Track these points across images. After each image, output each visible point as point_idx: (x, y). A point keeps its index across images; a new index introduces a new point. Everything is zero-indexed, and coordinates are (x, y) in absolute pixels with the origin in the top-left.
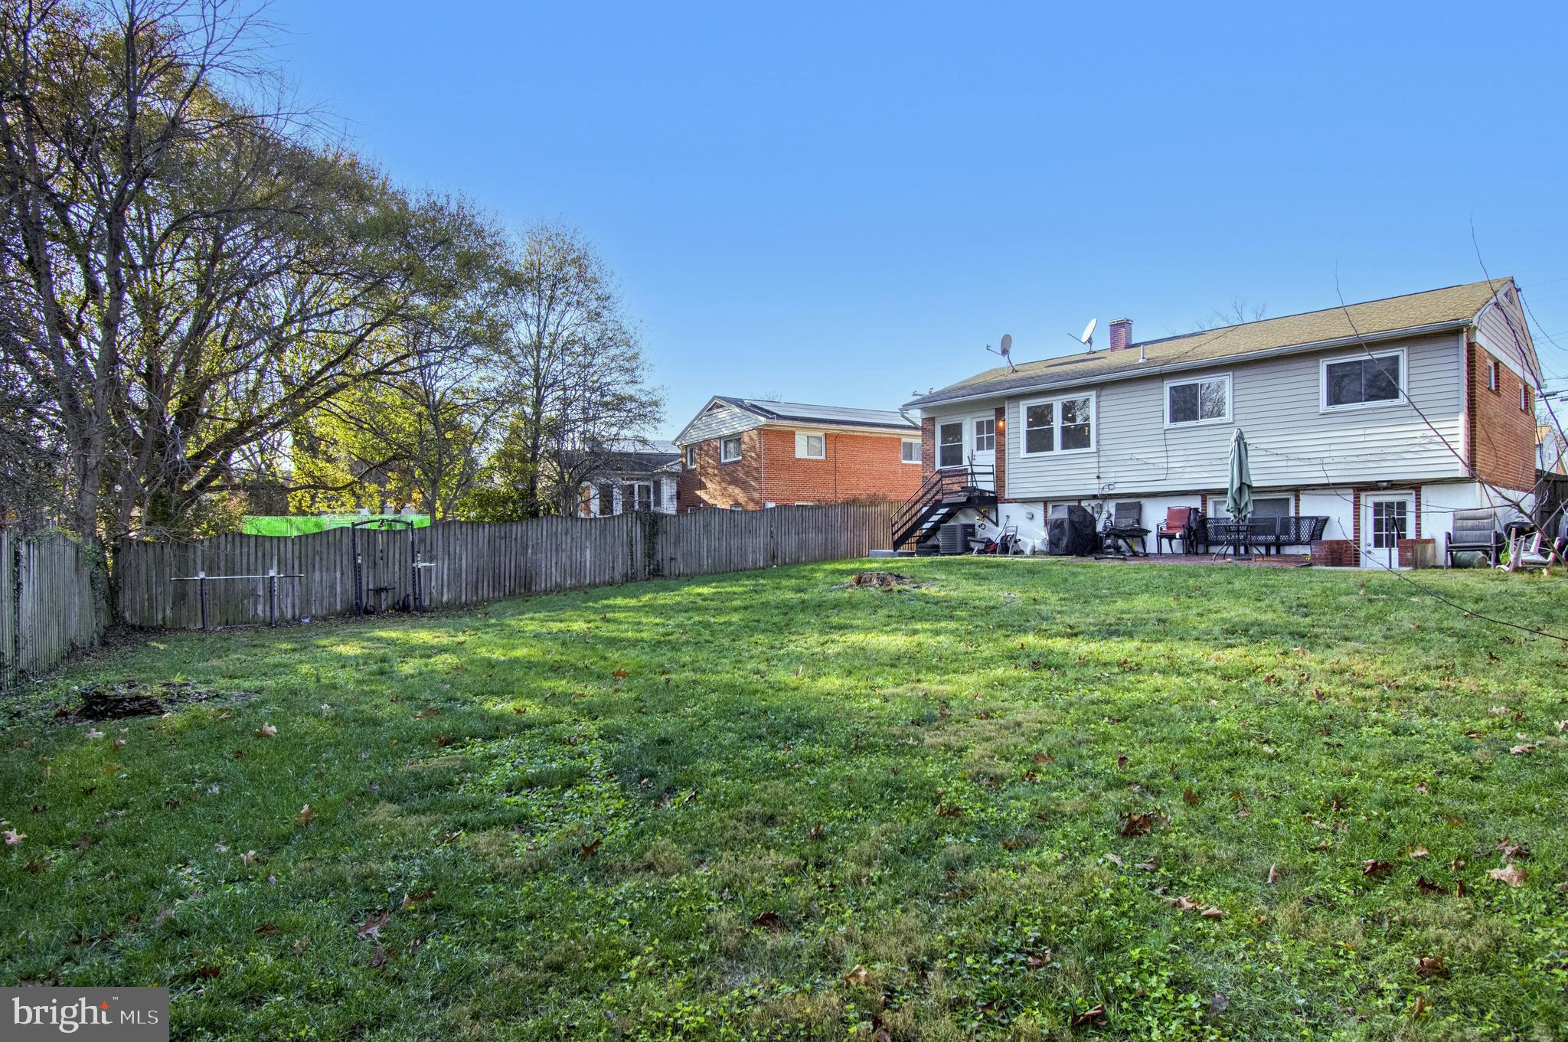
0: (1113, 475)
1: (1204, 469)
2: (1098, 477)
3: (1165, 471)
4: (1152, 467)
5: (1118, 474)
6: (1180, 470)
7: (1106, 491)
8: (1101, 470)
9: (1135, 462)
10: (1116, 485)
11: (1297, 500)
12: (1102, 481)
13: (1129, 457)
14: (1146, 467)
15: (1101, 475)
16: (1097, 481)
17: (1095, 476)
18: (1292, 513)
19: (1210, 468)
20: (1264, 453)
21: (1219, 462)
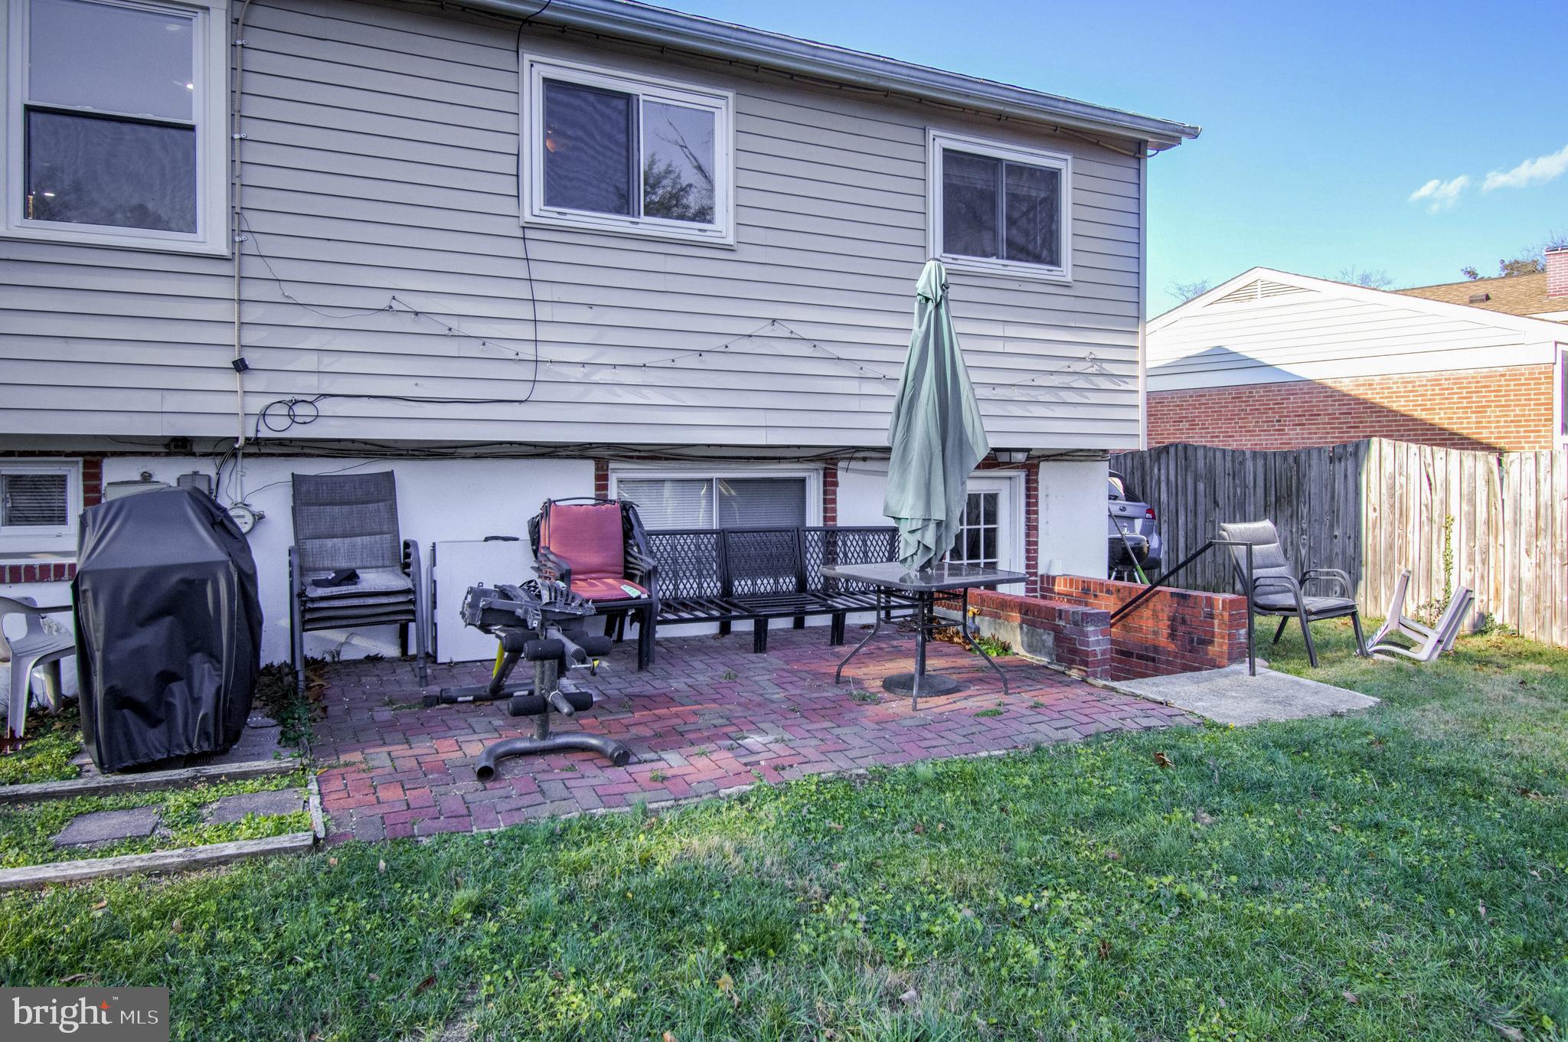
0: (309, 362)
1: (653, 377)
2: (240, 366)
3: (526, 372)
4: (473, 349)
5: (330, 363)
6: (577, 373)
7: (278, 426)
8: (251, 337)
9: (407, 324)
10: (325, 407)
11: (830, 483)
12: (253, 383)
13: (382, 300)
14: (450, 348)
15: (252, 358)
16: (232, 381)
17: (227, 359)
18: (814, 517)
19: (668, 378)
20: (807, 350)
21: (692, 362)
